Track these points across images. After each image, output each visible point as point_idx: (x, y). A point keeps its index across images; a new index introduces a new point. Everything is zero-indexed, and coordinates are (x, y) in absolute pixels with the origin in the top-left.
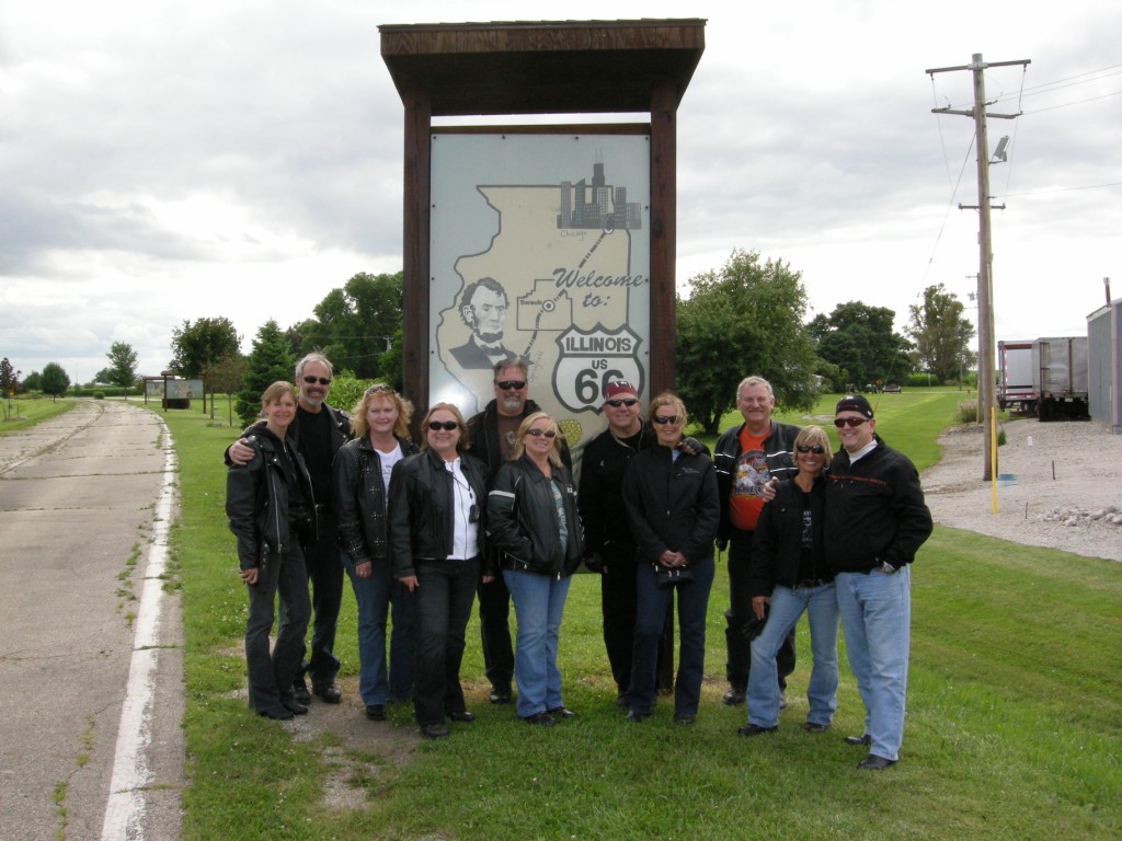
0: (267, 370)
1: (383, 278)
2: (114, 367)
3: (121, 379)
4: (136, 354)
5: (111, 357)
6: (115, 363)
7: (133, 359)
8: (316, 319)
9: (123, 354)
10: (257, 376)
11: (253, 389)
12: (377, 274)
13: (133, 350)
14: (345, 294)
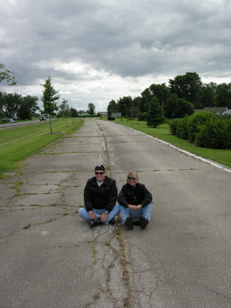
0: (154, 109)
1: (159, 85)
2: (89, 110)
3: (91, 113)
4: (95, 106)
5: (88, 107)
6: (89, 109)
7: (94, 107)
8: (141, 96)
9: (91, 106)
10: (152, 111)
11: (150, 115)
12: (157, 84)
13: (94, 105)
14: (149, 90)
